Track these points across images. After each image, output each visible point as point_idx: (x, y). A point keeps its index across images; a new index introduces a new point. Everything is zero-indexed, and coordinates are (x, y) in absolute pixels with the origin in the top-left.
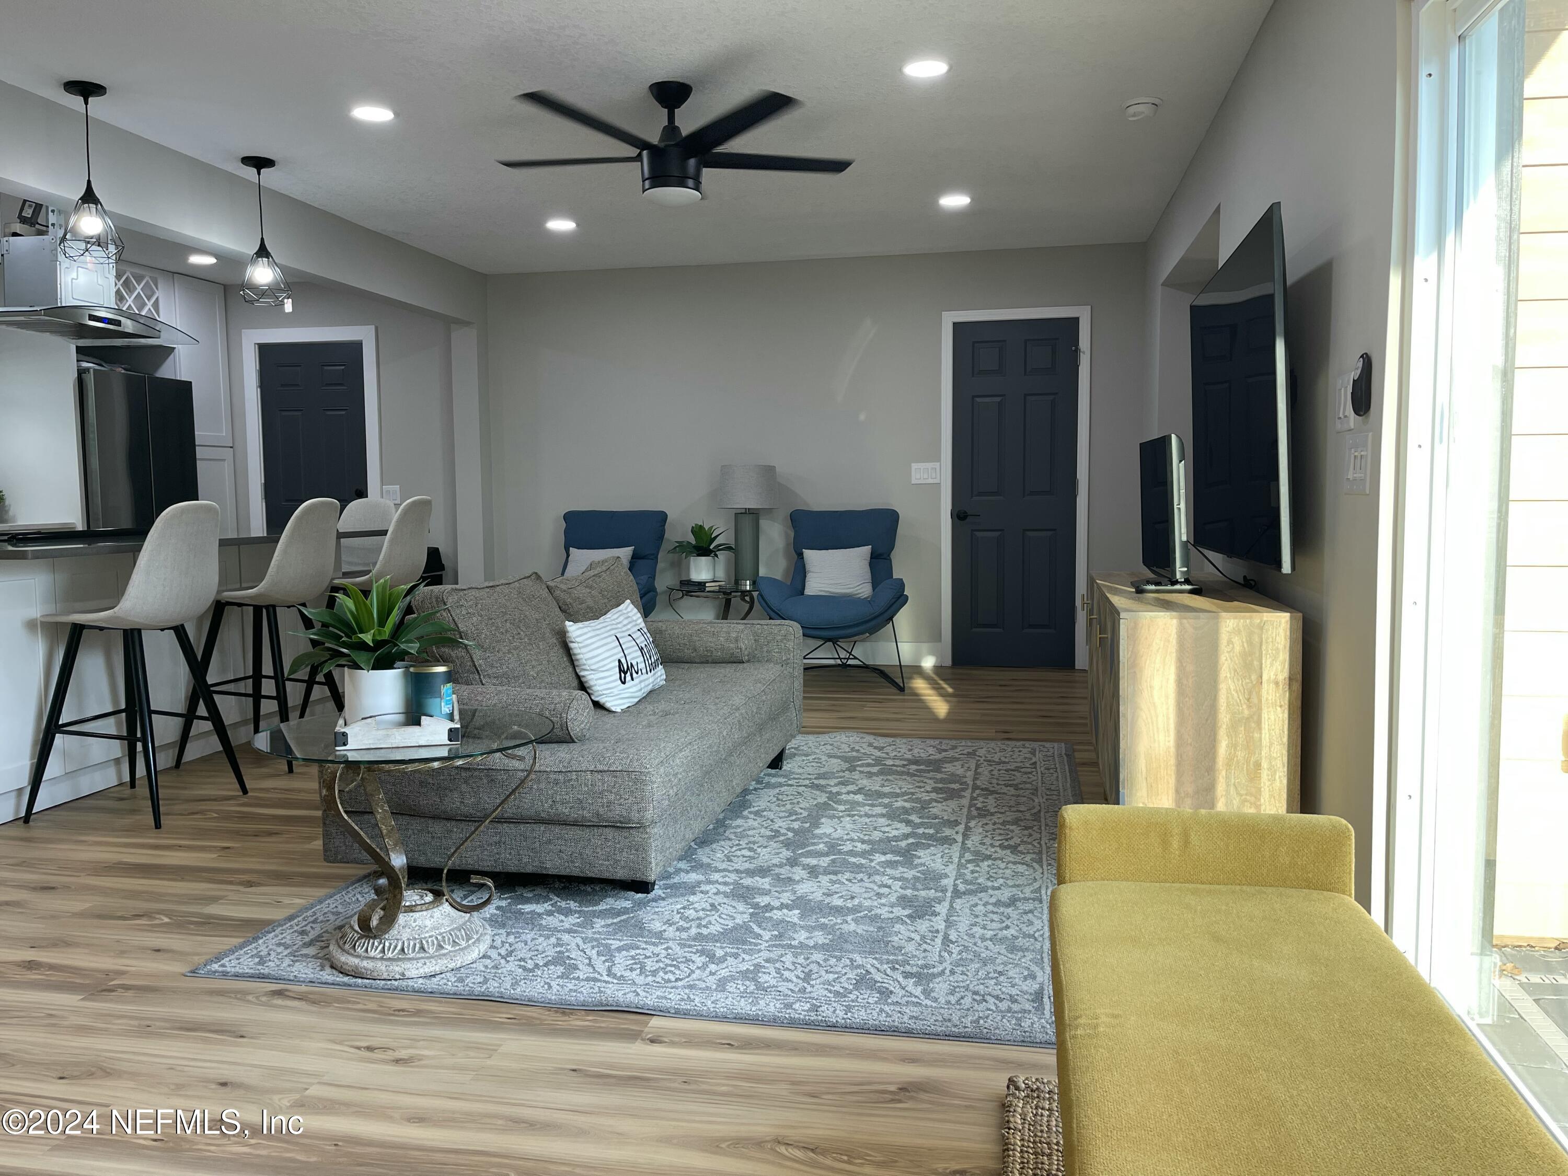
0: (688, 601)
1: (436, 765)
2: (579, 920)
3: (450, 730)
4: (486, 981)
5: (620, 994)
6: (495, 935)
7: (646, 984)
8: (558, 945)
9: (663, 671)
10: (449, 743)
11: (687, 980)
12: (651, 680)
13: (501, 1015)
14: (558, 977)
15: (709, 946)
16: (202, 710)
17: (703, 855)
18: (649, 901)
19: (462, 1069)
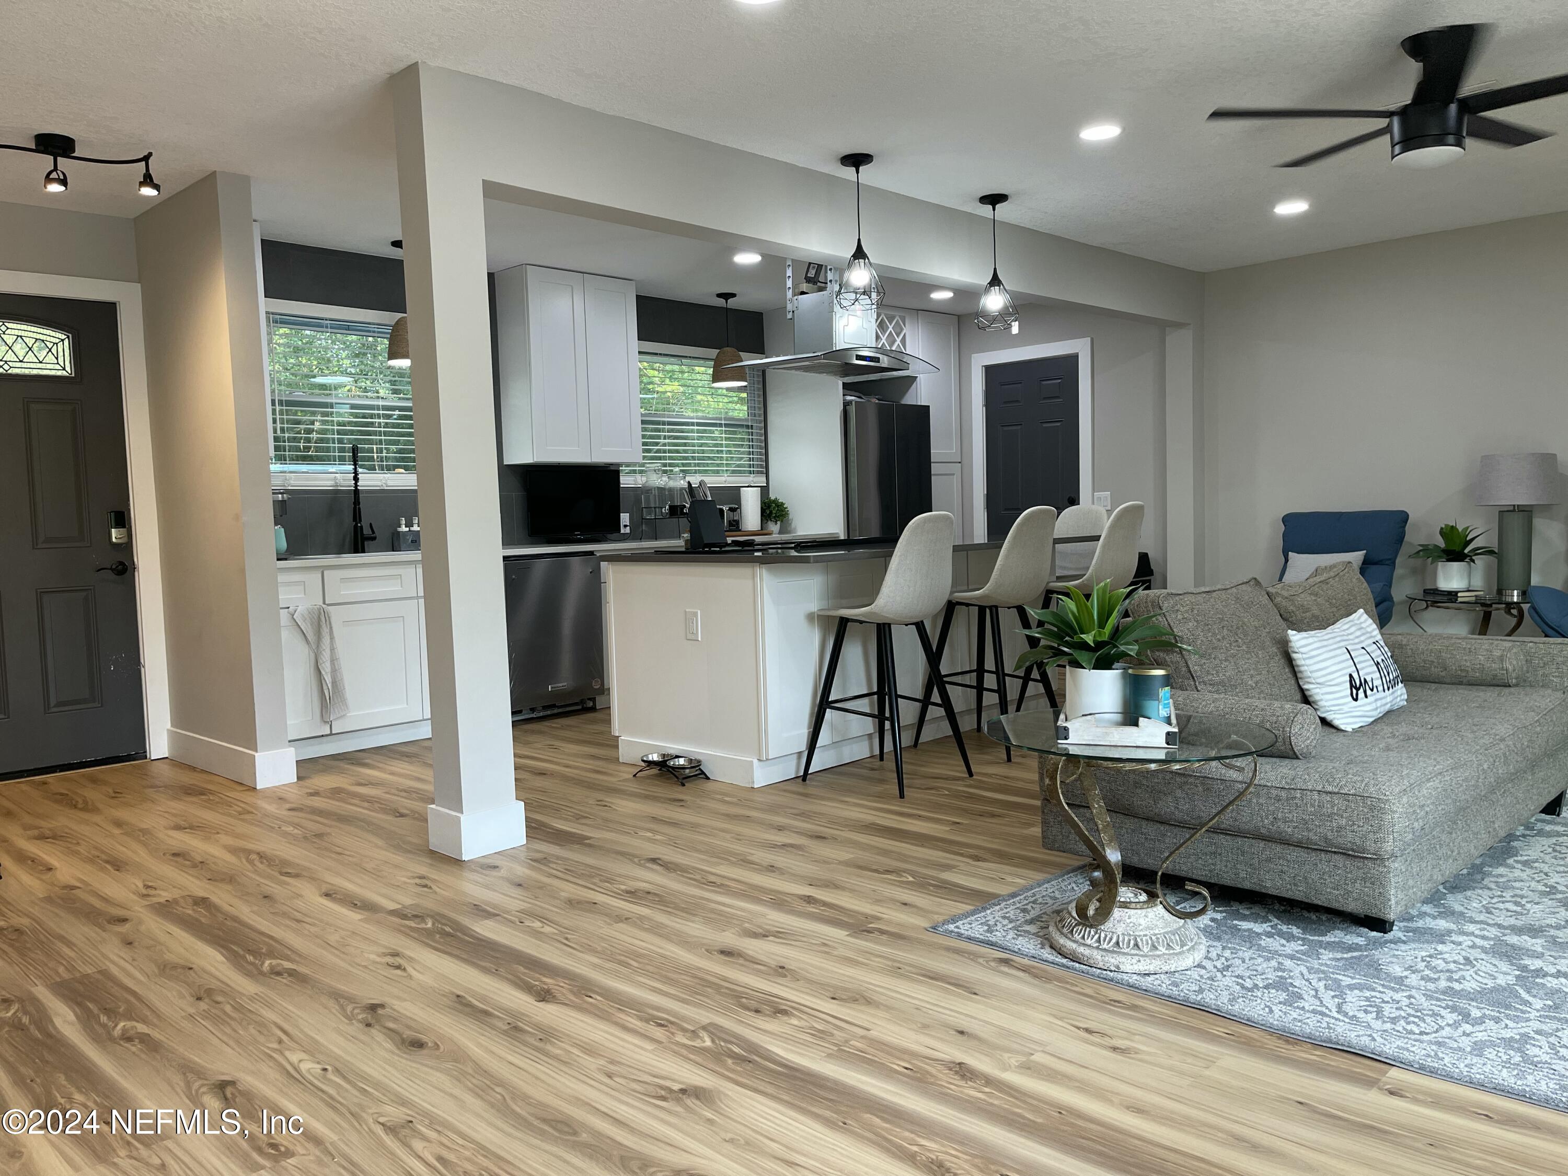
0: (1433, 613)
1: (1153, 766)
2: (1302, 948)
3: (1168, 734)
4: (1201, 991)
5: (1353, 1035)
6: (1209, 946)
7: (1384, 1031)
8: (1279, 969)
9: (1404, 690)
10: (1166, 746)
11: (1434, 1035)
12: (1389, 699)
13: (1219, 1028)
14: (1280, 1003)
15: (1463, 1003)
16: (936, 697)
17: (1454, 902)
18: (1386, 942)
19: (1182, 1073)
